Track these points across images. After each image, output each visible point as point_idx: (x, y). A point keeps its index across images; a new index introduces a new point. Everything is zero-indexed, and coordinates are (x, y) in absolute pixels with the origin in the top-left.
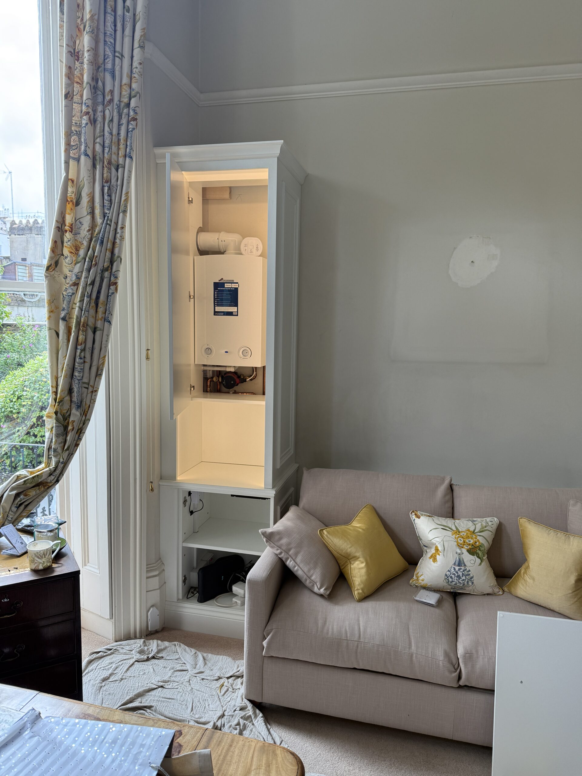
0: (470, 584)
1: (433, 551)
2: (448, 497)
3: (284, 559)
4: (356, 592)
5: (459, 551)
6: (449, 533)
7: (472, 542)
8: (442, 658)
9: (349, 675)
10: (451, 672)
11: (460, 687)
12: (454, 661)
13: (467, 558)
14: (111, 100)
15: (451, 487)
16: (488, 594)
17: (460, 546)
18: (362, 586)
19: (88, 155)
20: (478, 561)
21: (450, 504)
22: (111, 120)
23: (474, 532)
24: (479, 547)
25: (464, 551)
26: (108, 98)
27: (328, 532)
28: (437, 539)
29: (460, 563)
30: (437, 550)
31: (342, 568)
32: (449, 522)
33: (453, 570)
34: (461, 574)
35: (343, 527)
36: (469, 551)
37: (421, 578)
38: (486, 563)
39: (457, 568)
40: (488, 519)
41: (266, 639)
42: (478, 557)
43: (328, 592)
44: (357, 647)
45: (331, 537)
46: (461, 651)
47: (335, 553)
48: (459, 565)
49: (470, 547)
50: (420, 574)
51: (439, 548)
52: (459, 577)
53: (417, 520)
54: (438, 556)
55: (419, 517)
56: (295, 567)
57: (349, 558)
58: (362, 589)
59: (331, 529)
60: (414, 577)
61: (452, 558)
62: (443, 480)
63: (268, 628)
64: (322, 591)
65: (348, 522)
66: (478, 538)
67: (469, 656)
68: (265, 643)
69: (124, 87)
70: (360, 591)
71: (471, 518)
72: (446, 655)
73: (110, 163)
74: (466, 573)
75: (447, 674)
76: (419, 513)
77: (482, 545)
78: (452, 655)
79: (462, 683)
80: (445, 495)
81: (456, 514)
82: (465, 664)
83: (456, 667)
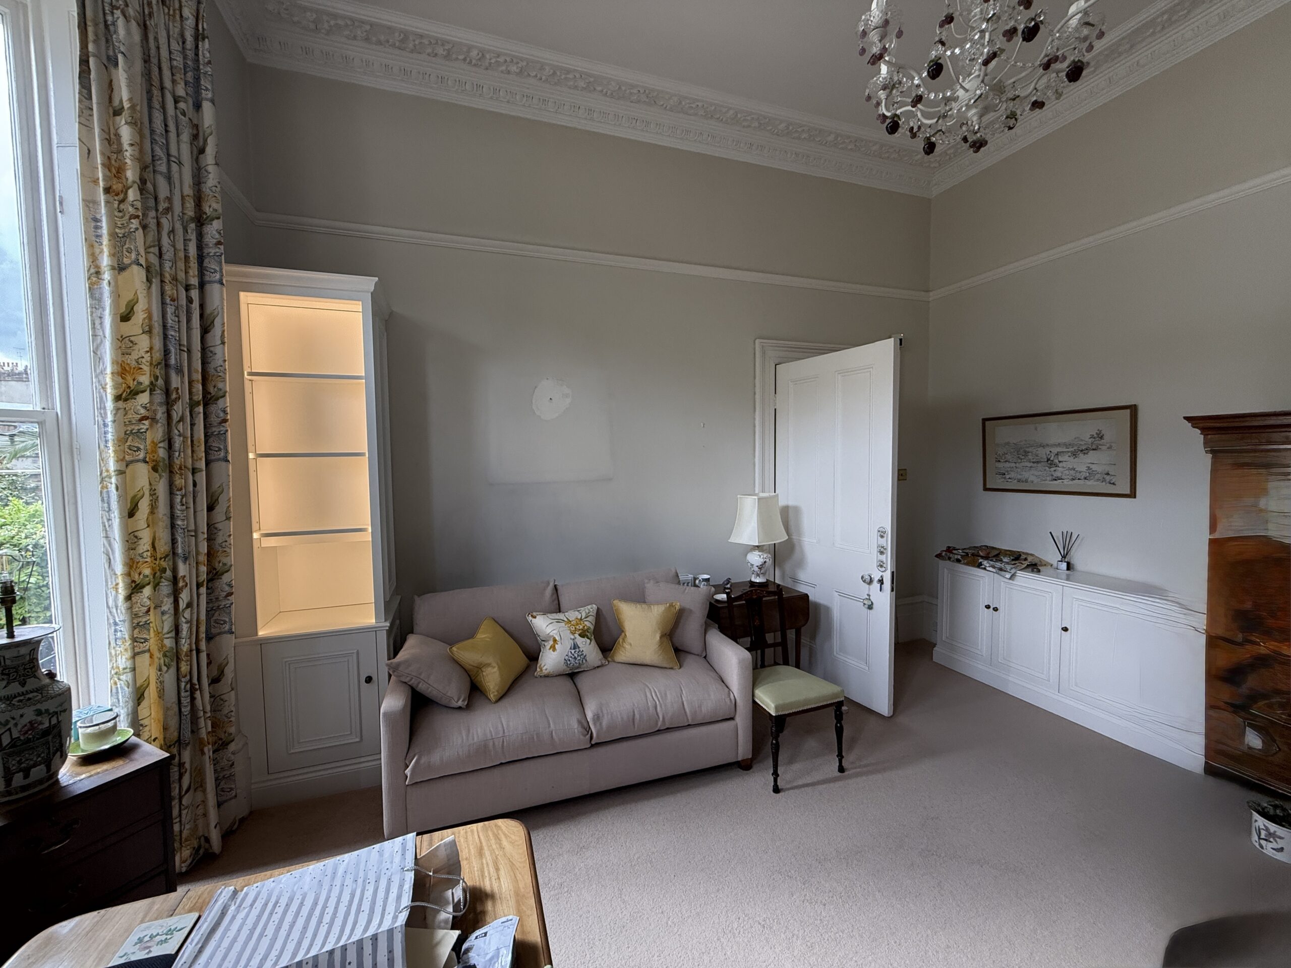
0: (584, 661)
1: (551, 643)
2: (555, 596)
3: (414, 686)
4: (492, 696)
5: (573, 637)
6: (563, 624)
7: (581, 627)
8: (576, 726)
9: (496, 771)
10: (585, 736)
11: (592, 746)
12: (586, 725)
13: (580, 641)
14: (168, 210)
15: (556, 588)
16: (598, 667)
17: (573, 633)
18: (497, 688)
19: (141, 265)
20: (588, 641)
21: (556, 602)
22: (172, 231)
23: (581, 619)
24: (587, 630)
25: (577, 635)
26: (163, 206)
27: (458, 648)
28: (554, 632)
29: (575, 646)
30: (555, 641)
31: (473, 678)
32: (561, 616)
33: (570, 654)
34: (576, 655)
35: (470, 641)
36: (580, 635)
37: (544, 668)
38: (593, 642)
39: (573, 651)
40: (589, 607)
41: (408, 767)
42: (588, 638)
43: (466, 703)
44: (503, 742)
45: (462, 652)
46: (590, 716)
47: (467, 667)
48: (574, 649)
49: (580, 631)
50: (542, 665)
51: (557, 639)
52: (575, 658)
53: (534, 620)
54: (556, 646)
55: (535, 617)
56: (428, 688)
57: (479, 668)
58: (497, 691)
59: (460, 645)
60: (538, 670)
61: (568, 644)
62: (548, 583)
63: (411, 754)
64: (460, 703)
65: (472, 635)
66: (586, 623)
67: (597, 718)
68: (408, 772)
69: (187, 198)
70: (496, 693)
71: (576, 608)
72: (580, 722)
73: (175, 279)
74: (580, 653)
75: (582, 737)
76: (534, 614)
77: (589, 628)
78: (583, 721)
79: (593, 742)
80: (553, 594)
81: (562, 609)
82: (595, 724)
83: (588, 730)
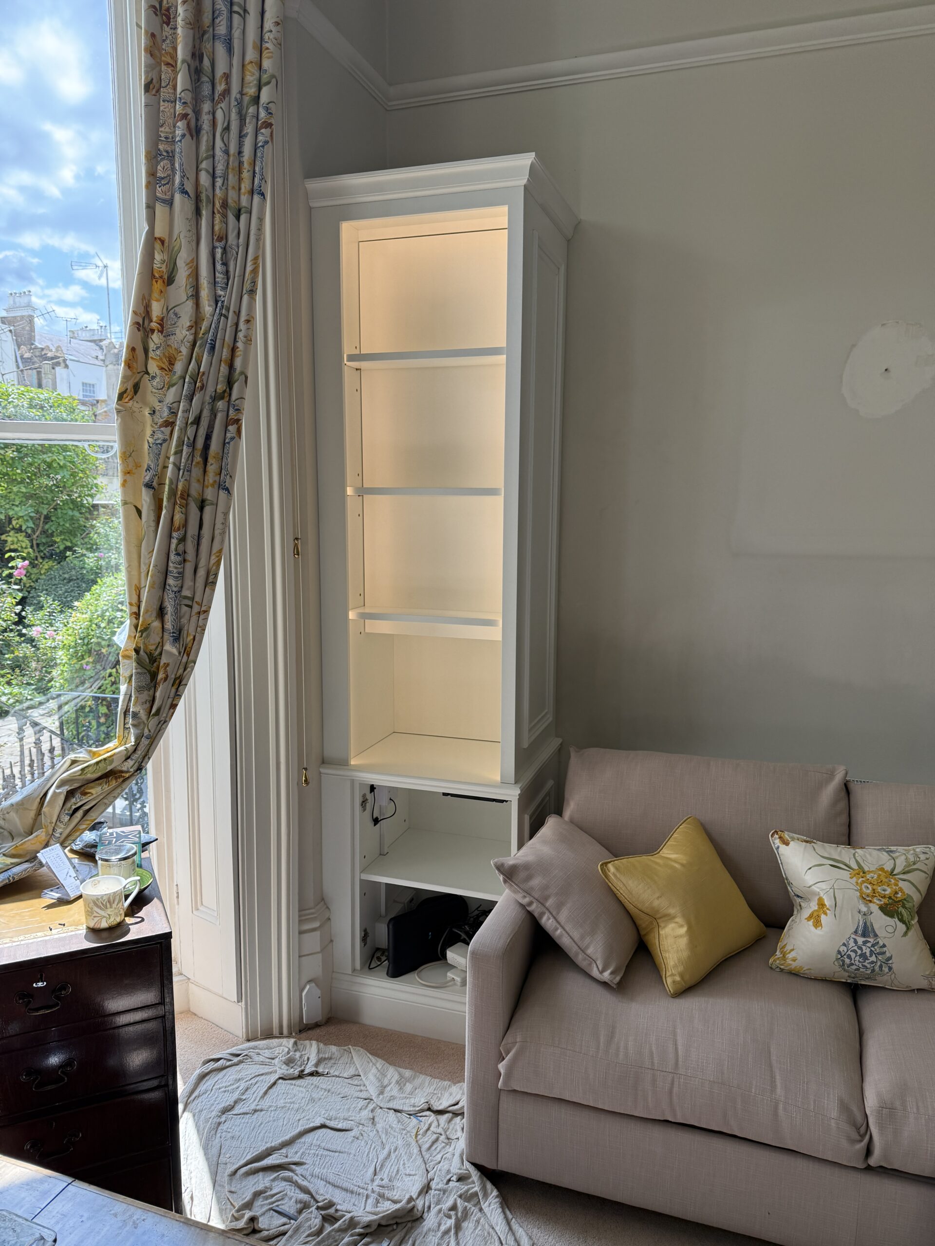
0: (886, 970)
1: (814, 906)
2: (843, 804)
3: (536, 915)
4: (669, 980)
5: (864, 909)
6: (845, 875)
7: (889, 891)
8: (834, 1114)
9: (658, 1134)
10: (853, 1142)
11: (869, 1168)
12: (859, 1118)
13: (880, 921)
14: (227, 92)
15: (847, 788)
16: (918, 990)
17: (866, 899)
18: (681, 969)
19: (187, 193)
20: (902, 927)
21: (844, 818)
22: (227, 129)
23: (892, 873)
24: (903, 902)
25: (874, 908)
26: (220, 87)
27: (617, 869)
28: (823, 886)
29: (867, 931)
30: (821, 904)
31: (642, 933)
32: (844, 853)
33: (852, 944)
34: (867, 951)
35: (644, 859)
36: (883, 909)
37: (790, 956)
38: (915, 933)
39: (860, 940)
40: (919, 849)
41: (504, 1059)
42: (902, 920)
43: (618, 978)
44: (672, 1083)
45: (623, 878)
46: (871, 1102)
47: (630, 907)
48: (864, 935)
49: (885, 901)
50: (789, 948)
51: (827, 903)
52: (863, 956)
53: (783, 848)
54: (823, 917)
55: (787, 844)
56: (557, 929)
57: (656, 918)
58: (682, 975)
59: (624, 862)
60: (778, 953)
61: (851, 922)
62: (831, 775)
63: (509, 1038)
64: (606, 976)
65: (652, 847)
66: (901, 884)
67: (888, 1111)
68: (502, 1067)
69: (249, 67)
70: (678, 978)
71: (887, 843)
72: (844, 1107)
73: (225, 205)
74: (877, 949)
75: (844, 1143)
76: (786, 836)
77: (908, 899)
78: (855, 1109)
79: (873, 1161)
80: (835, 803)
81: (854, 838)
82: (881, 1127)
83: (862, 1130)
